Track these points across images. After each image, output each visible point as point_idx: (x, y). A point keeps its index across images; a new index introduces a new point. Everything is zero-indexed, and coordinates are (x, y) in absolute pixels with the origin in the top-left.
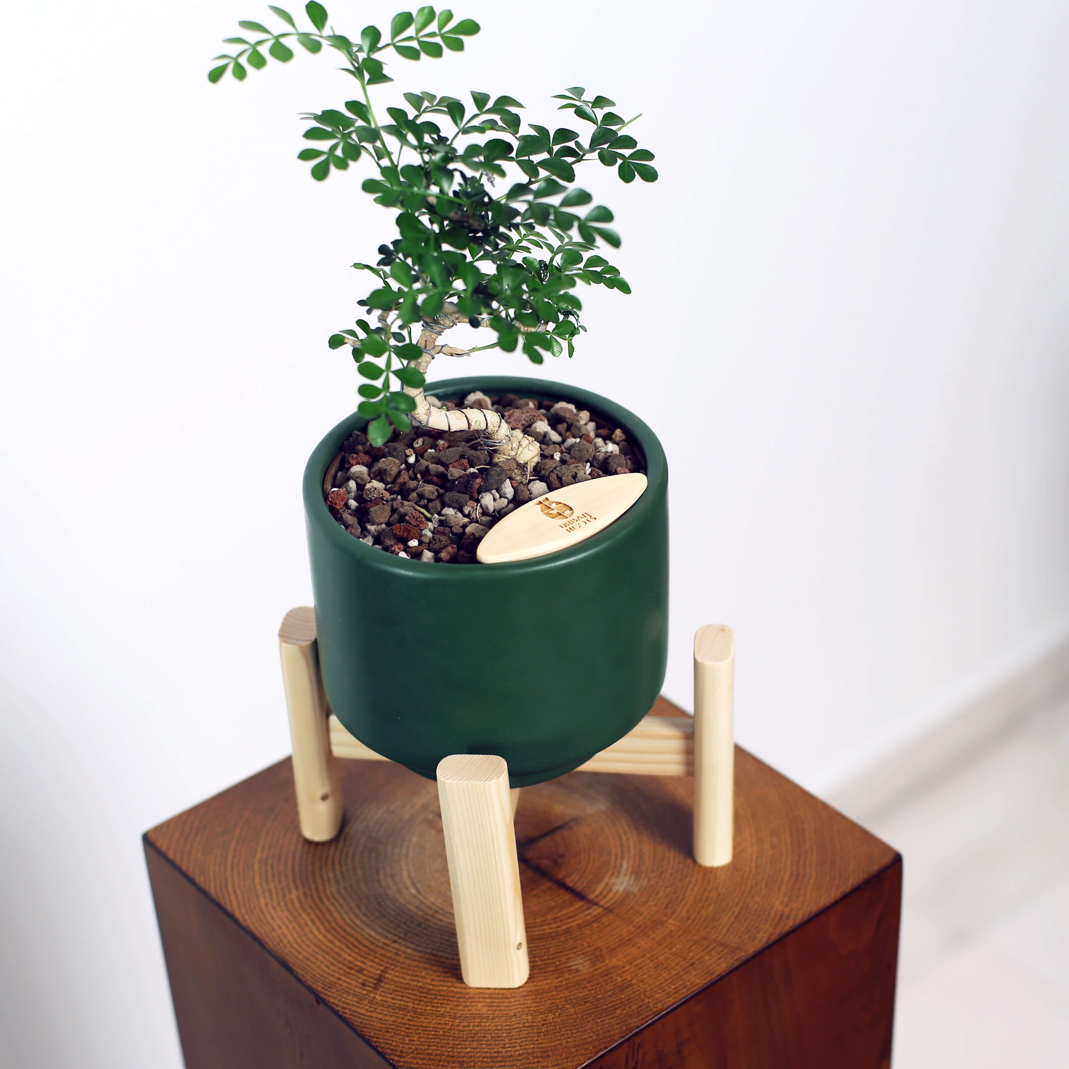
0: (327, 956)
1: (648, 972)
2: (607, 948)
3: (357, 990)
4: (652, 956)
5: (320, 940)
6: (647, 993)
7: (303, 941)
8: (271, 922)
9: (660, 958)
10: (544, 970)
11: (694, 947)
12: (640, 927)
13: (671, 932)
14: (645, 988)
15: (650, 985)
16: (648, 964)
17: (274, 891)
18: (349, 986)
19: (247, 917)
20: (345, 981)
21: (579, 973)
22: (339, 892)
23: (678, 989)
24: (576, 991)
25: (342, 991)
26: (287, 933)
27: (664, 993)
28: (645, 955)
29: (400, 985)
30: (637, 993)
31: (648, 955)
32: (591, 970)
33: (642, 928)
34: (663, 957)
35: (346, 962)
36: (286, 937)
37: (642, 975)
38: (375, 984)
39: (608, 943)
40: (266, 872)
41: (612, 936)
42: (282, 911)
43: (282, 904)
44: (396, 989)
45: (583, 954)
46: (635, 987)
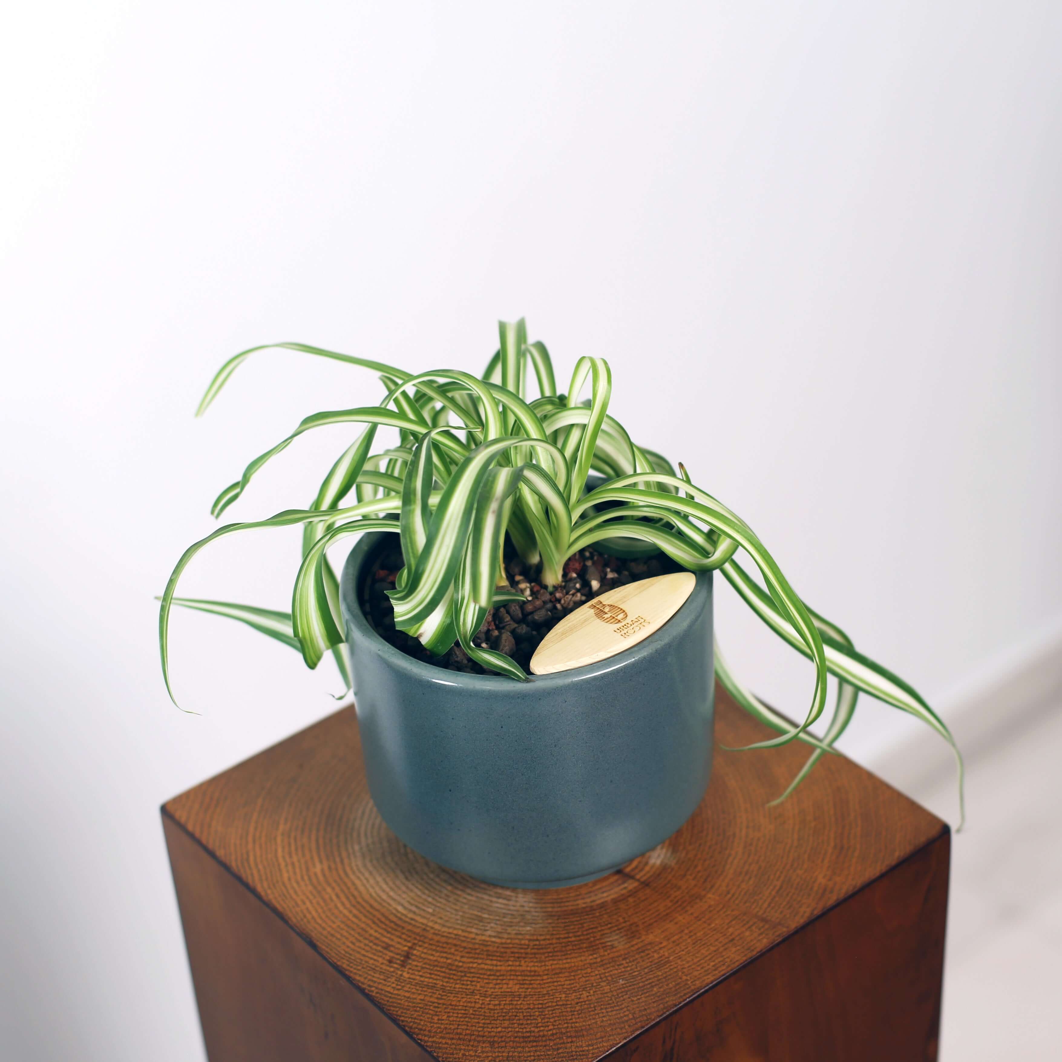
0: (352, 932)
1: (687, 948)
2: (643, 923)
3: (384, 967)
4: (690, 932)
5: (345, 916)
6: (685, 970)
7: (327, 916)
8: (294, 896)
9: (699, 934)
10: (578, 947)
11: (734, 922)
12: (677, 901)
13: (710, 906)
14: (683, 965)
15: (688, 962)
16: (686, 940)
17: (297, 864)
18: (376, 963)
19: (269, 892)
20: (371, 958)
21: (614, 950)
22: (365, 866)
23: (717, 966)
24: (612, 969)
25: (369, 968)
26: (311, 908)
27: (703, 970)
28: (683, 931)
29: (428, 962)
30: (675, 970)
31: (686, 931)
32: (627, 946)
33: (679, 903)
34: (702, 933)
35: (372, 938)
36: (310, 913)
37: (680, 952)
38: (402, 961)
39: (644, 919)
40: (290, 844)
41: (648, 911)
42: (306, 885)
43: (306, 878)
44: (424, 966)
45: (619, 929)
46: (672, 963)
